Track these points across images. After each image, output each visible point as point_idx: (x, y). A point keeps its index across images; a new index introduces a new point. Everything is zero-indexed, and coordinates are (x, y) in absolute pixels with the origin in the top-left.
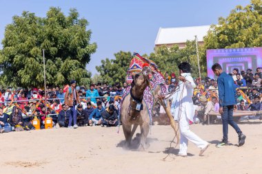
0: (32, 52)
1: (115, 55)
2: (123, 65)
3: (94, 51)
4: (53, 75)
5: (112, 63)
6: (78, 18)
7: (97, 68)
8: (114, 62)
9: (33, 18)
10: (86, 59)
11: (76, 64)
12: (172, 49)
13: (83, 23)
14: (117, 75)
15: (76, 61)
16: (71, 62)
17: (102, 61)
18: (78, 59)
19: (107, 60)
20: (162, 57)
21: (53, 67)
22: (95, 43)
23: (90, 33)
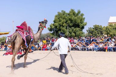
0: (63, 25)
1: (94, 26)
2: (96, 30)
3: (86, 25)
4: (71, 33)
5: (92, 29)
6: (80, 13)
7: (87, 30)
8: (93, 28)
9: (65, 13)
10: (83, 28)
11: (79, 30)
12: (114, 24)
13: (82, 15)
14: (94, 33)
15: (79, 28)
16: (78, 29)
17: (89, 28)
18: (80, 28)
19: (91, 28)
20: (111, 28)
21: (71, 30)
22: (86, 22)
23: (84, 18)
